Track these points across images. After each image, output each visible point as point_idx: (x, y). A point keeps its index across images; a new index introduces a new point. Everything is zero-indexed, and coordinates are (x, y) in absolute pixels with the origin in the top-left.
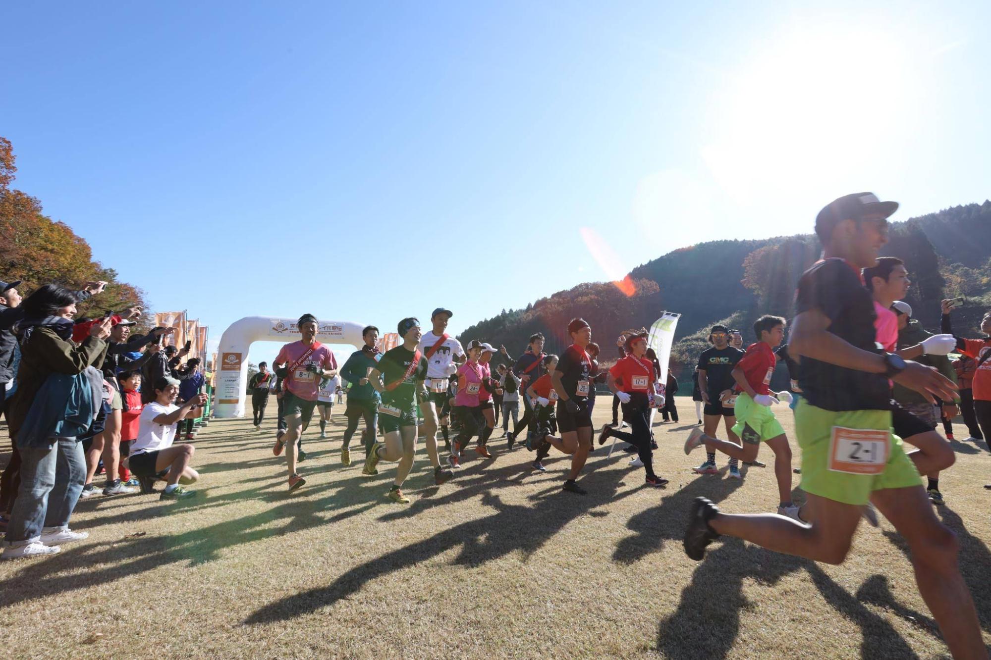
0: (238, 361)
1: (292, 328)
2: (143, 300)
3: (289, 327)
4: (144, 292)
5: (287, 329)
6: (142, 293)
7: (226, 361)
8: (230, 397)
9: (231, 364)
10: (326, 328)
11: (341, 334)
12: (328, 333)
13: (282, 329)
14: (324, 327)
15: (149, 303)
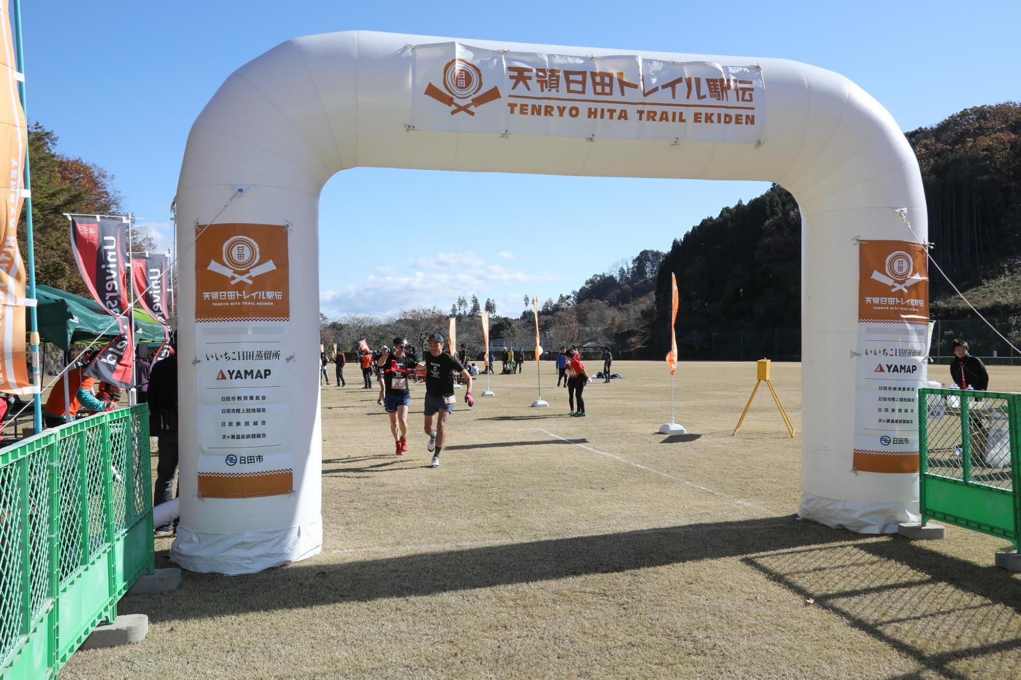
0: (270, 266)
1: (521, 89)
2: (109, 189)
3: (506, 87)
4: (109, 175)
5: (494, 94)
6: (104, 177)
7: (214, 266)
8: (251, 460)
9: (240, 286)
10: (681, 88)
11: (751, 120)
12: (689, 114)
13: (471, 93)
14: (672, 85)
15: (117, 195)
